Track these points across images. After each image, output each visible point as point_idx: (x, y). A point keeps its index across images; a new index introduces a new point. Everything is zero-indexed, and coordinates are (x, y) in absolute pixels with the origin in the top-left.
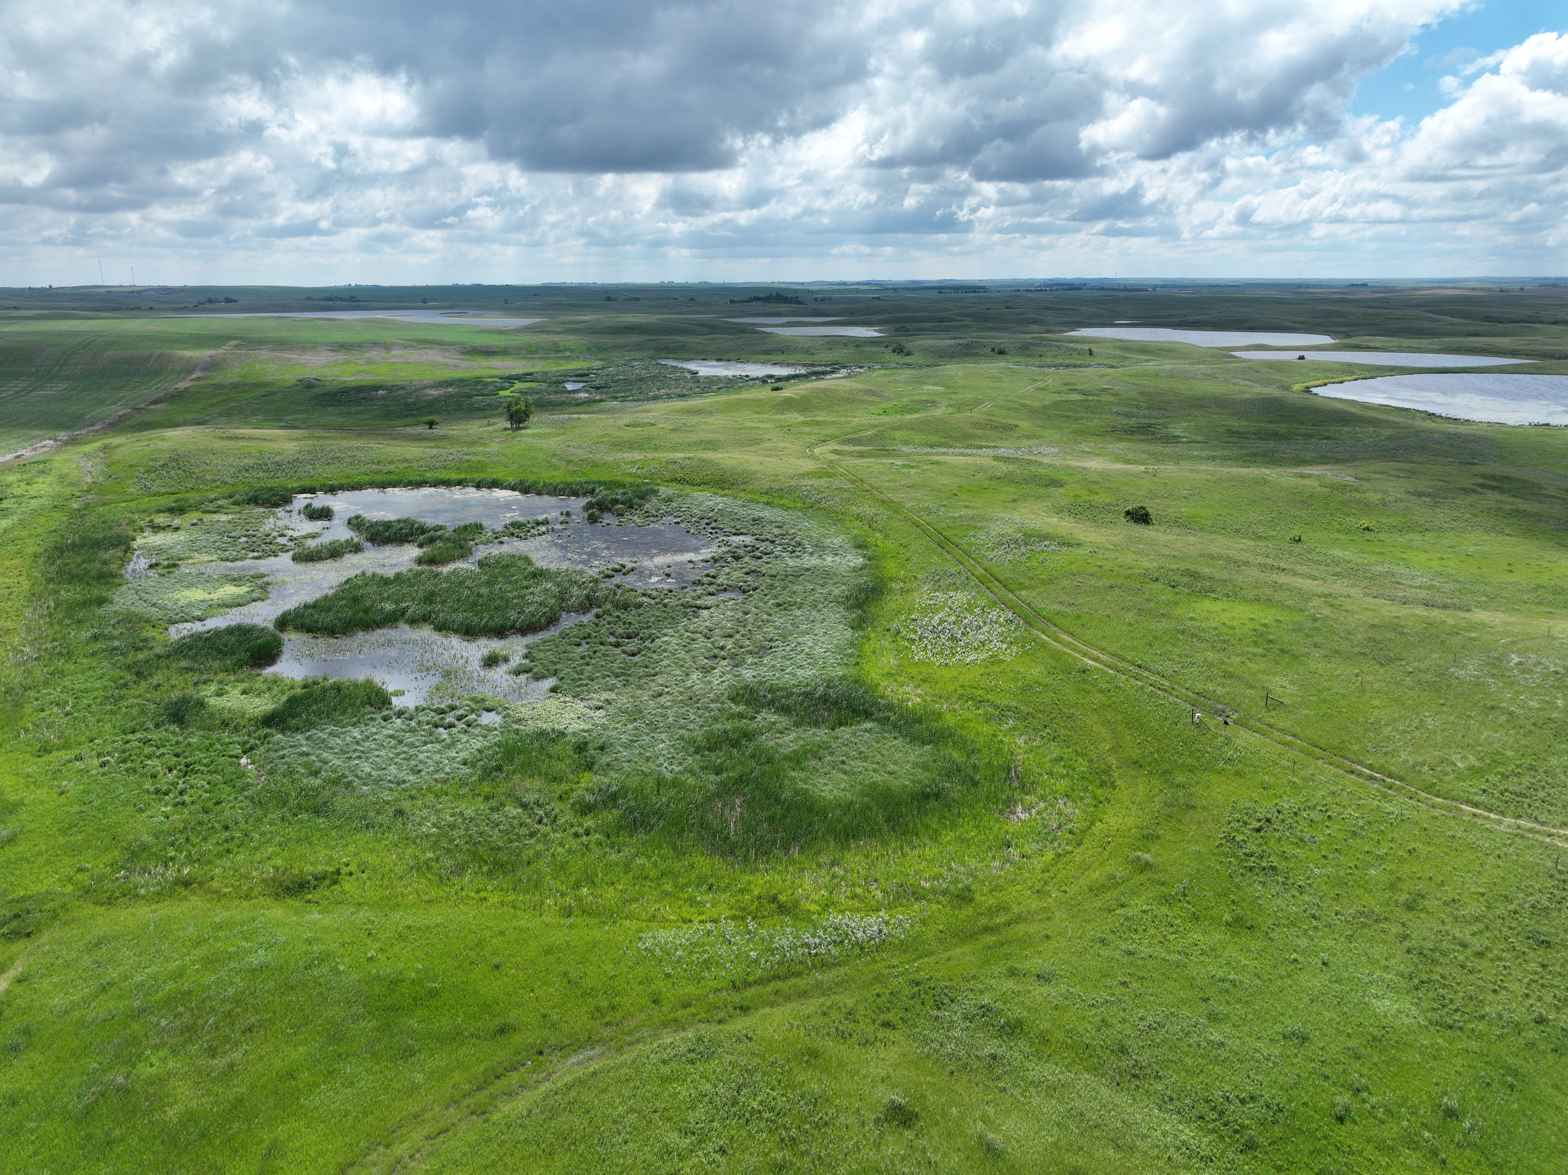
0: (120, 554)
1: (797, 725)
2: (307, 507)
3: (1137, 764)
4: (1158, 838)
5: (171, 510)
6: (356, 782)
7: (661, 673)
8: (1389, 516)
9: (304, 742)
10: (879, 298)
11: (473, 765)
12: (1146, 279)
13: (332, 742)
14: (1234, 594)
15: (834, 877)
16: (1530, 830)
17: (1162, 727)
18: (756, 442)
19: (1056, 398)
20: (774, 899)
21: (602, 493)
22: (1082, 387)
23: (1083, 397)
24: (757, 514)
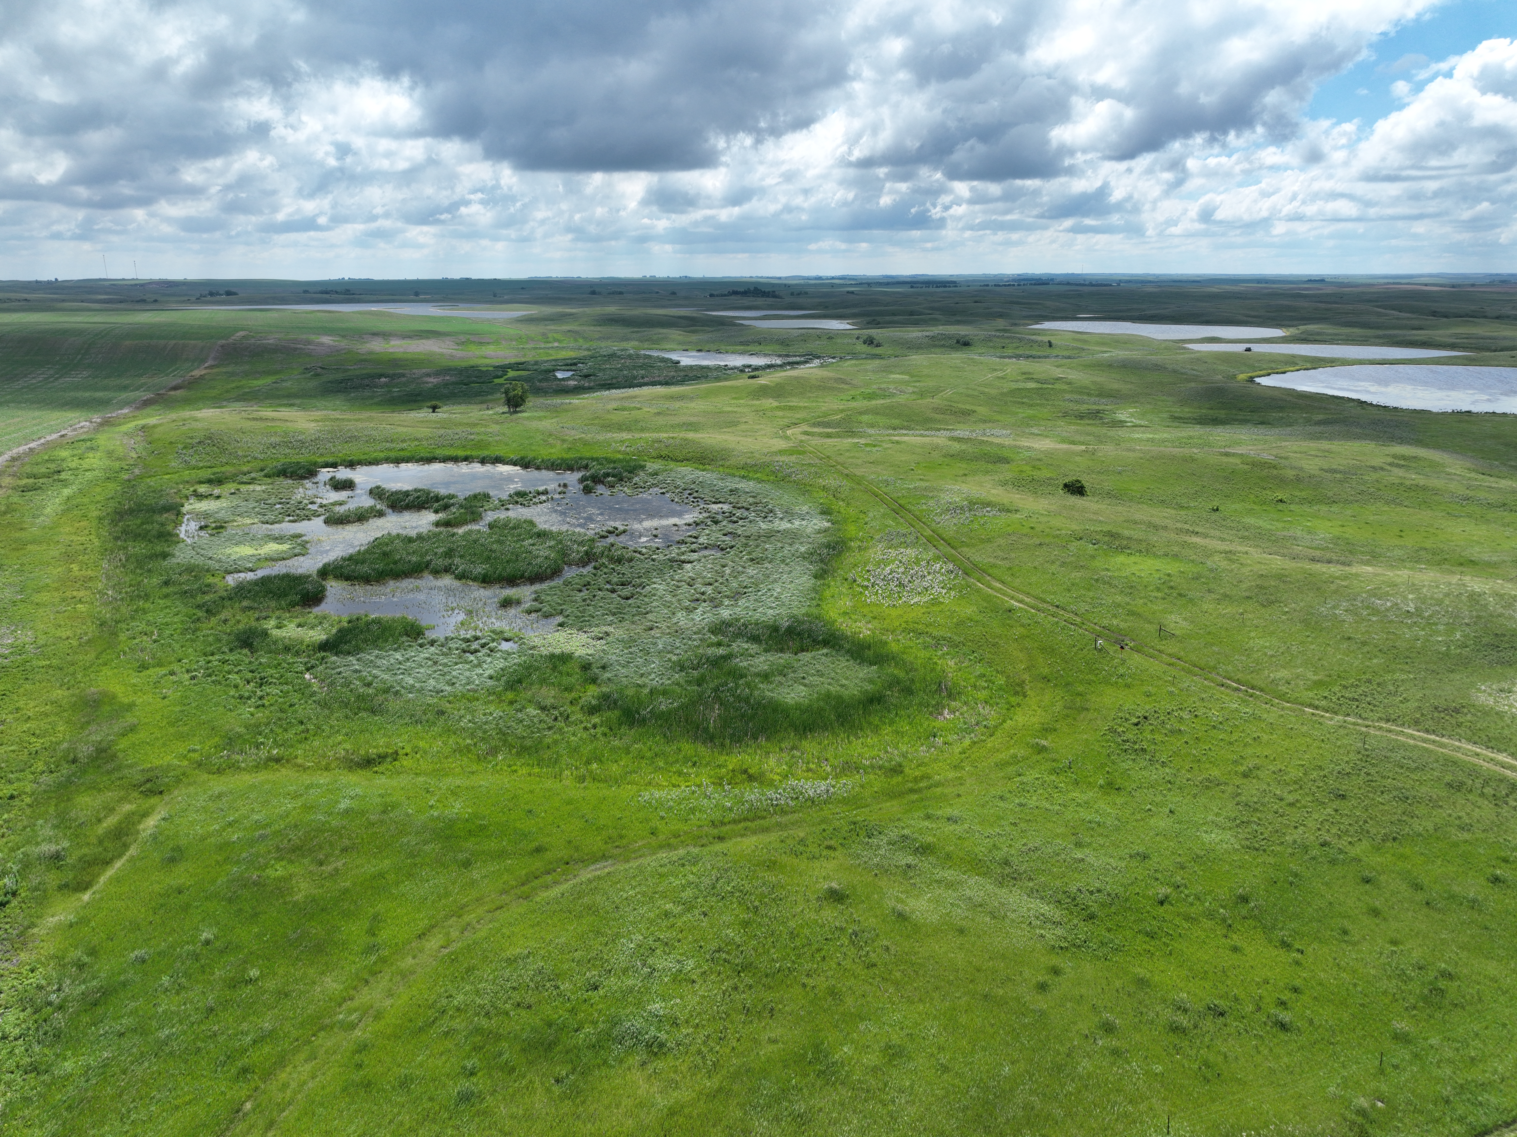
0: (173, 517)
1: (766, 651)
2: (331, 479)
3: (1046, 679)
4: (1055, 730)
5: (210, 481)
6: (403, 691)
7: (651, 612)
8: (1301, 490)
9: (355, 662)
10: (852, 293)
11: (498, 680)
12: (1111, 275)
13: (379, 662)
14: (1147, 550)
15: (793, 757)
16: (1354, 724)
17: (1070, 652)
18: (734, 424)
19: (1014, 386)
20: (745, 771)
21: (595, 469)
22: (1039, 376)
23: (1040, 386)
24: (734, 486)
